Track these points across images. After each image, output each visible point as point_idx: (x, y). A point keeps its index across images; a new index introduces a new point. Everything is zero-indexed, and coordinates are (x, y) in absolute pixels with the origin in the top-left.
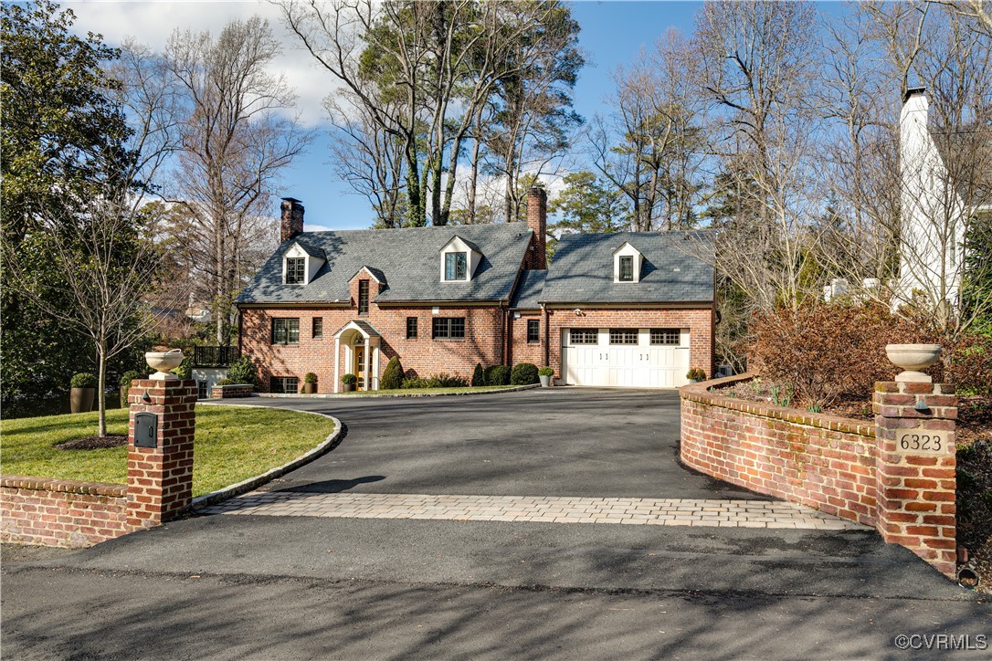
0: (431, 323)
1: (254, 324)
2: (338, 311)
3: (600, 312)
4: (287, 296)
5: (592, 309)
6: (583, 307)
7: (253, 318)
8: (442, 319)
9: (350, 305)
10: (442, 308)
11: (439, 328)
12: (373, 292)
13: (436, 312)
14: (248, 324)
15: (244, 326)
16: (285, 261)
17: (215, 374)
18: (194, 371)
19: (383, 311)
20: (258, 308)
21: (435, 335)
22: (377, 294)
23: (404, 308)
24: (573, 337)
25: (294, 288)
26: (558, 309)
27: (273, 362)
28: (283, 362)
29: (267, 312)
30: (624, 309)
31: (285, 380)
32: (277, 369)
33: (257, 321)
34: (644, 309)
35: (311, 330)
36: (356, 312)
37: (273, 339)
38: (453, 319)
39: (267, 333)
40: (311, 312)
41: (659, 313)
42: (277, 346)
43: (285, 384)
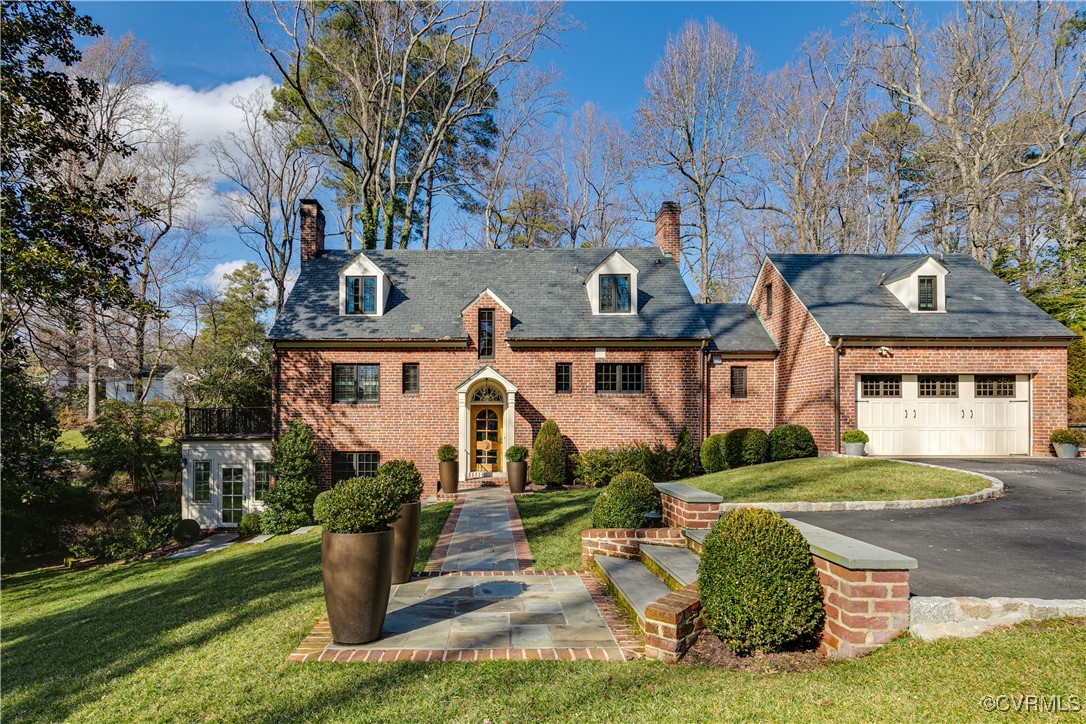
0: (593, 370)
1: (301, 373)
2: (446, 354)
3: (913, 351)
4: (352, 331)
5: (902, 348)
6: (891, 343)
7: (299, 365)
8: (607, 365)
9: (465, 344)
10: (610, 349)
11: (605, 378)
12: (501, 328)
13: (601, 355)
14: (291, 373)
15: (283, 377)
16: (342, 281)
17: (223, 450)
18: (186, 446)
19: (518, 354)
20: (307, 349)
21: (598, 387)
22: (508, 328)
23: (552, 349)
24: (866, 387)
25: (361, 320)
26: (851, 347)
27: (334, 430)
28: (351, 430)
29: (324, 354)
30: (948, 348)
31: (355, 457)
32: (342, 440)
33: (305, 370)
34: (975, 348)
35: (400, 382)
36: (475, 355)
37: (335, 395)
38: (624, 366)
39: (322, 387)
40: (400, 355)
41: (996, 353)
42: (341, 406)
43: (355, 463)
